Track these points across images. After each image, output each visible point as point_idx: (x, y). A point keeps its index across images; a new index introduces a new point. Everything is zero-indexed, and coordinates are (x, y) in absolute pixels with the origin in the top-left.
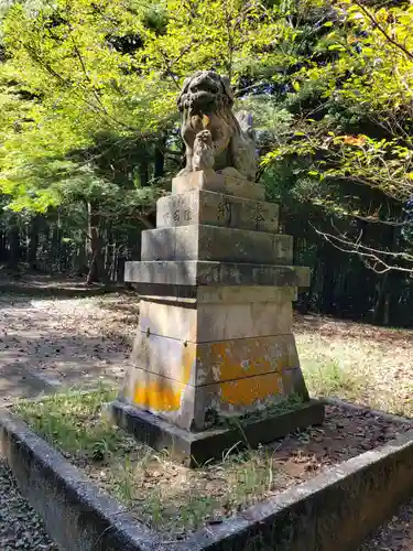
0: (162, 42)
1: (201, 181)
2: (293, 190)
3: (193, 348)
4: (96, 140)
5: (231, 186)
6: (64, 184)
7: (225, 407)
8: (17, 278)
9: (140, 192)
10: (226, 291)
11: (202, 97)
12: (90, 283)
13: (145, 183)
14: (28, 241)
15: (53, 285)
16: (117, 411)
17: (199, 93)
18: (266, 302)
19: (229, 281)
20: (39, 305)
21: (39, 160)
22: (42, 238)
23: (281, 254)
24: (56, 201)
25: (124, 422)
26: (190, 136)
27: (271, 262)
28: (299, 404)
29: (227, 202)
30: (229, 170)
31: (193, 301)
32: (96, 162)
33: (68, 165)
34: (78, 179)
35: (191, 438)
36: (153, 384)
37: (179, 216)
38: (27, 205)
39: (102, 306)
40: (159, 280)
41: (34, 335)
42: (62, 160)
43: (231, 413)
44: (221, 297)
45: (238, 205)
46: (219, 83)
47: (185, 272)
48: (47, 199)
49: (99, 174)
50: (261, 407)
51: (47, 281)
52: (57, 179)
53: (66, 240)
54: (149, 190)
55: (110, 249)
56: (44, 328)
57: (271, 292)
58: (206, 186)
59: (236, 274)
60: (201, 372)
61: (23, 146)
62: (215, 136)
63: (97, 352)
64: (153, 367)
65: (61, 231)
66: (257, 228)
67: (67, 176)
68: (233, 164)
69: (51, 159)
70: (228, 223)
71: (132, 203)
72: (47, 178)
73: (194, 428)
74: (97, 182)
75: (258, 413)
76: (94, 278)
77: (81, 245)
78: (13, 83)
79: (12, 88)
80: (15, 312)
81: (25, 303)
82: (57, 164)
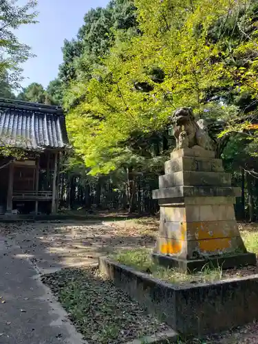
0: (162, 86)
1: (183, 153)
2: (245, 149)
3: (185, 225)
4: (132, 135)
5: (197, 153)
6: (117, 159)
7: (202, 251)
8: (91, 212)
9: (156, 159)
10: (198, 199)
11: (181, 118)
12: (131, 212)
13: (158, 154)
14: (94, 193)
15: (111, 215)
16: (154, 256)
17: (180, 117)
18: (219, 205)
19: (199, 195)
20: (107, 224)
21: (104, 149)
22: (103, 190)
23: (225, 182)
24: (114, 168)
25: (158, 261)
26: (177, 134)
27: (220, 185)
28: (242, 253)
29: (195, 160)
30: (195, 147)
31: (183, 204)
32: (132, 146)
33: (119, 150)
34: (123, 157)
35: (187, 262)
36: (170, 243)
37: (175, 168)
38: (99, 171)
39: (139, 223)
40: (168, 196)
41: (107, 236)
42: (115, 147)
43: (205, 254)
44: (196, 202)
45: (201, 161)
46: (188, 111)
47: (179, 191)
48: (109, 167)
49: (134, 152)
50: (220, 253)
51: (106, 213)
52: (113, 157)
53: (115, 190)
54: (160, 157)
55: (140, 193)
56: (112, 233)
57: (222, 199)
58: (185, 155)
59: (202, 191)
60: (189, 235)
61: (96, 142)
62: (188, 134)
63: (140, 243)
64: (170, 236)
65: (112, 185)
66: (212, 171)
67: (119, 155)
68: (197, 144)
69: (110, 147)
70: (197, 170)
71: (152, 165)
72: (108, 157)
73: (188, 258)
74: (134, 157)
75: (219, 255)
76: (132, 211)
77: (123, 192)
78: (89, 112)
79: (88, 115)
80: (95, 227)
81: (100, 223)
82: (114, 149)
